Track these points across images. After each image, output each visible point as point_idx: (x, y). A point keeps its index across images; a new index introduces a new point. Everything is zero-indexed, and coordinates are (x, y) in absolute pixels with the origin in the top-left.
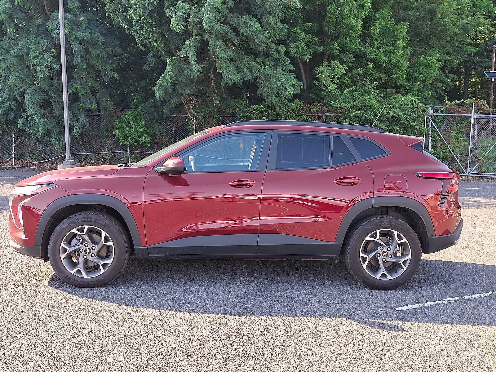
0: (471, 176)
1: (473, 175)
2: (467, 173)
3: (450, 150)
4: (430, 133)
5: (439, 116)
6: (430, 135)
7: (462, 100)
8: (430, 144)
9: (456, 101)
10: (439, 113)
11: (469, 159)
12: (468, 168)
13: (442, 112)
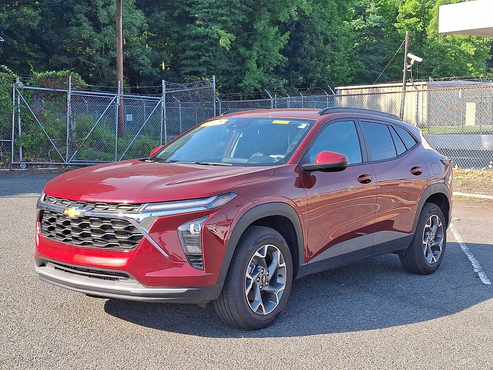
0: (71, 165)
1: (73, 164)
2: (66, 161)
3: (45, 134)
4: (19, 111)
5: (28, 89)
6: (19, 115)
7: (54, 71)
8: (20, 125)
9: (47, 72)
10: (28, 86)
11: (67, 144)
12: (67, 155)
13: (31, 85)
